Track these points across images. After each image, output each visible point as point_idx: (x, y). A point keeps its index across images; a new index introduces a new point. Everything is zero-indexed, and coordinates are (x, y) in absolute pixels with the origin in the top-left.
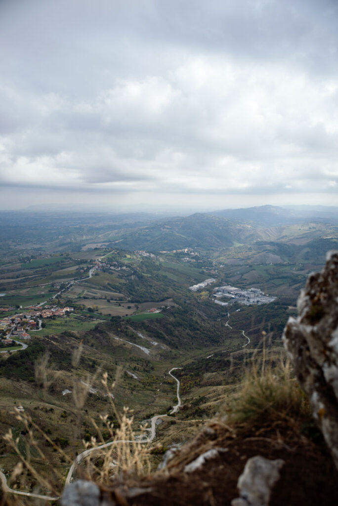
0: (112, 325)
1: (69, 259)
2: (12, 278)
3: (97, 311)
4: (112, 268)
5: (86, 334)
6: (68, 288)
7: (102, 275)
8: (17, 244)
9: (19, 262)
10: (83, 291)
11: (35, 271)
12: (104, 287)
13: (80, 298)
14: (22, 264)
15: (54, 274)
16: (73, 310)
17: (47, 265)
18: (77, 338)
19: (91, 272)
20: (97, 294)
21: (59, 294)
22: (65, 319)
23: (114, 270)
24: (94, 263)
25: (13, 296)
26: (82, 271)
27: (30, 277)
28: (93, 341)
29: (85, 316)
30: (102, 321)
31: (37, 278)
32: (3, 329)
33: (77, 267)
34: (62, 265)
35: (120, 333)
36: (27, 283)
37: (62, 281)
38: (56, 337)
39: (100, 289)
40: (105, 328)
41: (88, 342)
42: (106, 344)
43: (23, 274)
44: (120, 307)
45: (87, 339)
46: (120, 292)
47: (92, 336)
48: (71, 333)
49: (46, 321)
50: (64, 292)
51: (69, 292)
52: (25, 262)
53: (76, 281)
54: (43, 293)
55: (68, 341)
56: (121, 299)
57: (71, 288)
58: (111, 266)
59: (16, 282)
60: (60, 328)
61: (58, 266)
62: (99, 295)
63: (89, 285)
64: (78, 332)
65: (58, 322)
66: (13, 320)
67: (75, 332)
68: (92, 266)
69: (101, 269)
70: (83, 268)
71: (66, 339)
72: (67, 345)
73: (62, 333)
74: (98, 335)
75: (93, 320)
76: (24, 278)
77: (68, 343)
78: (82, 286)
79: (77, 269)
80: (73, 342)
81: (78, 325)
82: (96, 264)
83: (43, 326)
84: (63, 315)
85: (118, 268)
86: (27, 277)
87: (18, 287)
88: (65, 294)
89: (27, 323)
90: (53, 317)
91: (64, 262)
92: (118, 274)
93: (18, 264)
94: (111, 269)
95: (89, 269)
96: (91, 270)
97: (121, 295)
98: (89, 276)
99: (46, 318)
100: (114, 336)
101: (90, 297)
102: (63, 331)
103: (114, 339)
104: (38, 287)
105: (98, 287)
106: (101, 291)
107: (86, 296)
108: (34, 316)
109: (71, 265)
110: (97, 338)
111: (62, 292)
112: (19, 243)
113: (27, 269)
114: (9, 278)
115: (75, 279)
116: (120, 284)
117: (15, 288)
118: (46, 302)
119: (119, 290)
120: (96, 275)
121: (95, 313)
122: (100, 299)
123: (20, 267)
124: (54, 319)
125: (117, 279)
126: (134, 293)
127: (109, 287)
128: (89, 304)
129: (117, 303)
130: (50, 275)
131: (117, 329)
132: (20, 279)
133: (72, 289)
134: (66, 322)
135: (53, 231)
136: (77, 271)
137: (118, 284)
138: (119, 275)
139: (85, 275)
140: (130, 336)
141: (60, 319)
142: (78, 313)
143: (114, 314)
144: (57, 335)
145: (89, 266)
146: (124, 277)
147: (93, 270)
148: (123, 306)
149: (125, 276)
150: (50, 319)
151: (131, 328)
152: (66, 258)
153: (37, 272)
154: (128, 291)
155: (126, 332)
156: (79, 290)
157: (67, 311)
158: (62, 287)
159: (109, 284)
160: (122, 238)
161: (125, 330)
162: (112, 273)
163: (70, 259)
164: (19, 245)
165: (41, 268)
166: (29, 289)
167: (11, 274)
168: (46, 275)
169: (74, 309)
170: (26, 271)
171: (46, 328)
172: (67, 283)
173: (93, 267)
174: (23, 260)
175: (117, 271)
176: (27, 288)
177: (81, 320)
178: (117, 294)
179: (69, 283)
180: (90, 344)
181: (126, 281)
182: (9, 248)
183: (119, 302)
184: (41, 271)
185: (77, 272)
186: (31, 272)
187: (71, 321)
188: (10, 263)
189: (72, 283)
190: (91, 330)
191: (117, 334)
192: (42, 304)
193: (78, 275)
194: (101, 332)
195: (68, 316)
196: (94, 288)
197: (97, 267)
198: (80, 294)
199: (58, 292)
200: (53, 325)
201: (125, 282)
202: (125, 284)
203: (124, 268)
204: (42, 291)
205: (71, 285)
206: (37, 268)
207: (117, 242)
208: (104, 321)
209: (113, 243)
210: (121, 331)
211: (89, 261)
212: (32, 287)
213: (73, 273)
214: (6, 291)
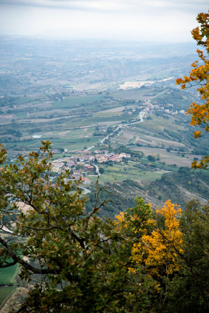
0: (180, 177)
1: (109, 99)
2: (45, 118)
3: (158, 160)
4: (167, 111)
5: (152, 184)
6: (116, 133)
7: (156, 119)
8: (38, 78)
9: (49, 99)
10: (135, 137)
11: (70, 111)
12: (159, 133)
13: (132, 144)
14: (53, 102)
15: (95, 115)
16: (129, 156)
17: (83, 105)
18: (141, 188)
19: (141, 115)
20: (151, 141)
21: (107, 138)
22: (124, 166)
23: (170, 114)
24: (144, 104)
25: (51, 138)
26: (130, 113)
27: (66, 117)
28: (160, 193)
29: (146, 165)
30: (167, 172)
31: (76, 119)
32: (57, 172)
33: (123, 108)
34: (104, 105)
35: (191, 187)
36: (64, 125)
37: (109, 124)
38: (118, 185)
39: (155, 136)
40: (172, 180)
41: (155, 194)
42: (176, 198)
43: (57, 114)
44: (183, 158)
45: (154, 191)
46: (180, 141)
47: (158, 187)
48: (134, 182)
49: (102, 166)
50: (112, 136)
51: (117, 137)
52: (57, 100)
53: (125, 125)
54: (87, 136)
55: (132, 190)
56: (182, 150)
57: (120, 132)
58: (166, 108)
59: (50, 123)
60: (120, 175)
61: (99, 106)
62: (153, 143)
63: (141, 130)
64: (142, 182)
65: (117, 169)
66: (65, 163)
67: (139, 181)
68: (141, 107)
69: (153, 113)
70: (131, 110)
71: (130, 189)
72: (131, 195)
73: (124, 181)
74: (165, 187)
75: (156, 170)
76: (59, 118)
77: (132, 193)
78: (133, 131)
79: (124, 111)
80: (138, 192)
81: (140, 174)
82: (146, 106)
83: (101, 171)
84: (120, 162)
85: (175, 111)
86: (63, 118)
87: (54, 128)
88: (114, 138)
89: (82, 167)
90: (109, 163)
91: (104, 101)
92: (175, 119)
93: (48, 102)
94: (165, 113)
95: (138, 111)
96: (141, 113)
97: (182, 145)
98: (140, 120)
99: (101, 163)
100: (184, 189)
101: (144, 145)
102: (126, 179)
103: (185, 193)
104: (79, 130)
105: (152, 134)
106: (156, 138)
107: (140, 144)
108: (88, 160)
109: (115, 105)
110: (164, 190)
111: (110, 136)
112: (40, 78)
113: (59, 108)
114: (40, 118)
115: (122, 123)
116: (178, 131)
117: (52, 130)
118: (94, 147)
119: (178, 138)
120: (149, 118)
121: (157, 162)
122: (156, 147)
123: (51, 106)
124: (111, 165)
125: (175, 125)
126: (196, 144)
127: (166, 134)
128: (147, 152)
129: (178, 153)
130: (91, 116)
131: (187, 182)
132: (54, 119)
133: (122, 134)
134: (125, 170)
135: (81, 64)
136: (124, 112)
137: (176, 131)
138: (176, 121)
139: (135, 118)
140: (203, 192)
141: (117, 165)
142: (137, 161)
143: (179, 165)
144: (119, 183)
145: (138, 107)
146: (183, 124)
147: (144, 113)
148: (187, 158)
149: (184, 122)
150: (107, 165)
151: (204, 183)
152: (106, 97)
153: (73, 111)
154: (189, 141)
155: (198, 186)
156: (129, 136)
157: (123, 158)
158: (110, 130)
159: (165, 130)
160: (172, 76)
161: (197, 184)
162: (167, 118)
163: (112, 98)
164: (40, 79)
165: (76, 108)
166: (69, 131)
167: (42, 114)
168: (85, 117)
169: (131, 156)
170: (60, 111)
171: (105, 174)
172: (114, 126)
173: (143, 109)
174: (53, 98)
175: (173, 116)
176: (66, 130)
177: (142, 168)
178: (176, 144)
179: (117, 127)
180: (157, 197)
181: (186, 128)
182: (29, 83)
183: (181, 152)
184: (79, 111)
185: (124, 115)
186: (66, 112)
187: (130, 169)
188: (37, 100)
189: (121, 126)
190: (157, 180)
191: (188, 187)
192: (89, 149)
193: (125, 118)
194: (169, 184)
195: (126, 163)
196: (148, 134)
197: (148, 109)
198: (131, 140)
199: (105, 136)
200: (112, 171)
201: (185, 130)
202: (185, 132)
203: (182, 112)
204: (85, 134)
205: (120, 129)
206: (72, 108)
207: (165, 80)
208: (170, 172)
209: (160, 81)
210: (192, 185)
211: (137, 101)
212: (71, 129)
213: (119, 114)
214: (41, 133)
